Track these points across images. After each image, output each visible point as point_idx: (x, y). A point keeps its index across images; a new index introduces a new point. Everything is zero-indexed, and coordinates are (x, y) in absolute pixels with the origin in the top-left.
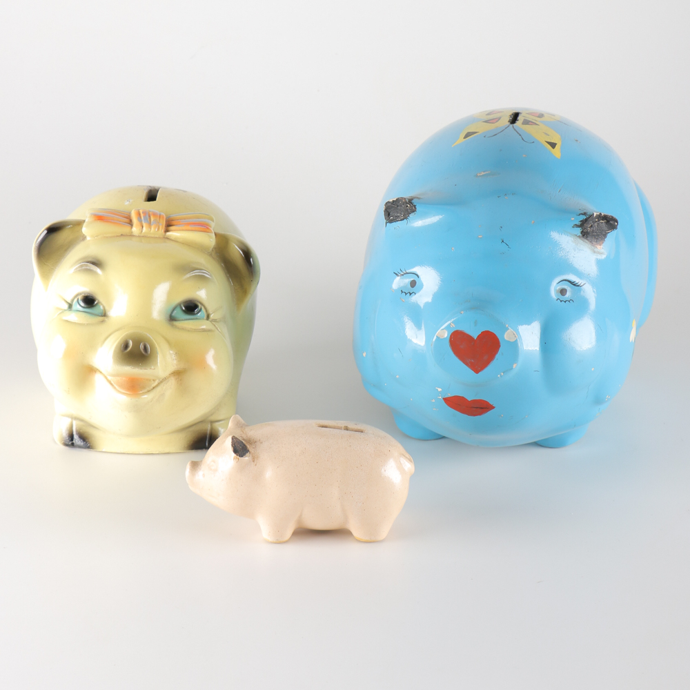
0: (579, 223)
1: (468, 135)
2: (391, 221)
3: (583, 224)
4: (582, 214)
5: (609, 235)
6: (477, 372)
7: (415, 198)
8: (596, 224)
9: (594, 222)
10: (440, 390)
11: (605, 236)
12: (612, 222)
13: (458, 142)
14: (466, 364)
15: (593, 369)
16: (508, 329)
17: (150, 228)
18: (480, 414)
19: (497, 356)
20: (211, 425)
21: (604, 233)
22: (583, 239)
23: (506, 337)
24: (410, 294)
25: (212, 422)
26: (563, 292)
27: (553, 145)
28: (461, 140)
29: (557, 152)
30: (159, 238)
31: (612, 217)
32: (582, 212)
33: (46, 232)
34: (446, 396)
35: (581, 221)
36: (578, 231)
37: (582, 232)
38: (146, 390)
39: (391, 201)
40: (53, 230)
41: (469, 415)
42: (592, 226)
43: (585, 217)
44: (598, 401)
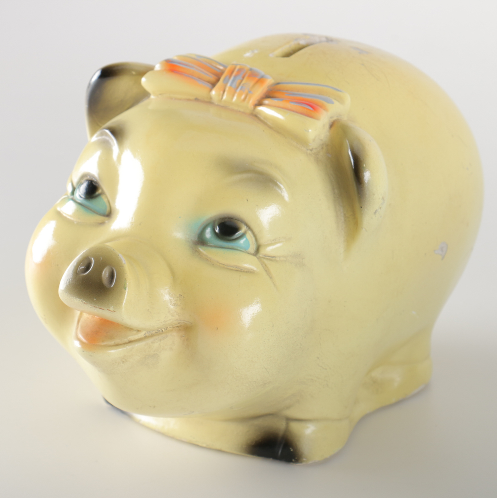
17: (233, 96)
20: (287, 424)
25: (289, 420)
30: (243, 113)
33: (98, 74)
38: (112, 343)
40: (108, 73)
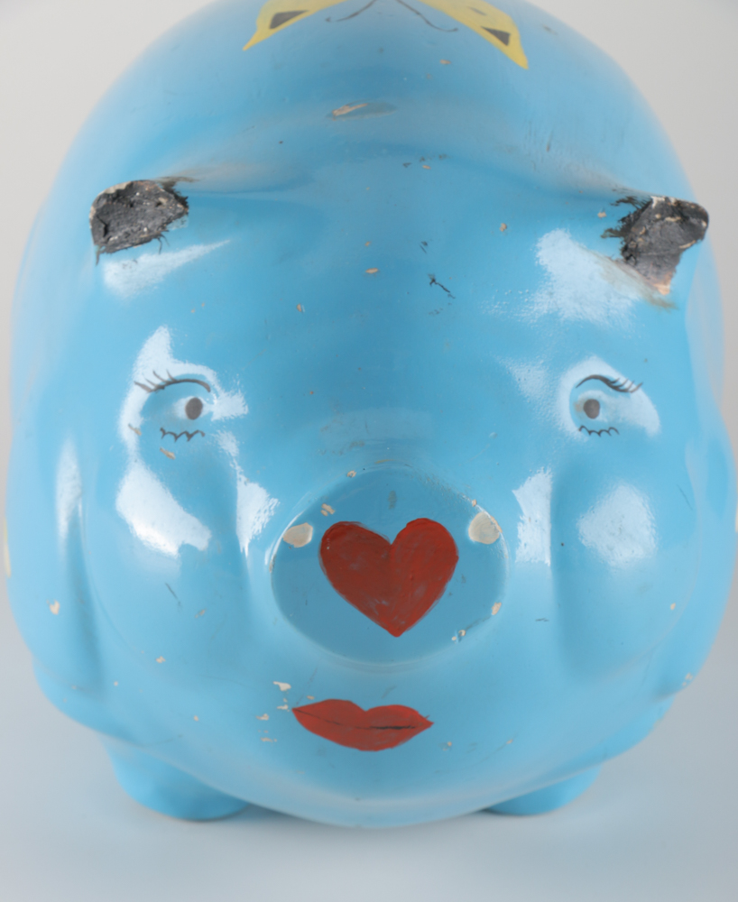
0: (617, 225)
1: (278, 20)
2: (112, 249)
3: (627, 229)
4: (623, 201)
5: (686, 257)
6: (396, 630)
7: (179, 179)
8: (657, 226)
9: (652, 222)
10: (284, 686)
11: (675, 258)
12: (694, 221)
13: (255, 39)
14: (367, 612)
15: (672, 607)
16: (476, 512)
18: (392, 743)
19: (450, 586)
21: (673, 251)
22: (626, 267)
23: (472, 533)
24: (190, 436)
26: (591, 407)
27: (504, 37)
28: (263, 32)
29: (515, 51)
31: (697, 207)
32: (623, 197)
34: (303, 703)
35: (623, 220)
36: (617, 244)
37: (625, 249)
39: (112, 191)
41: (362, 748)
42: (646, 233)
43: (630, 209)
44: (666, 688)
